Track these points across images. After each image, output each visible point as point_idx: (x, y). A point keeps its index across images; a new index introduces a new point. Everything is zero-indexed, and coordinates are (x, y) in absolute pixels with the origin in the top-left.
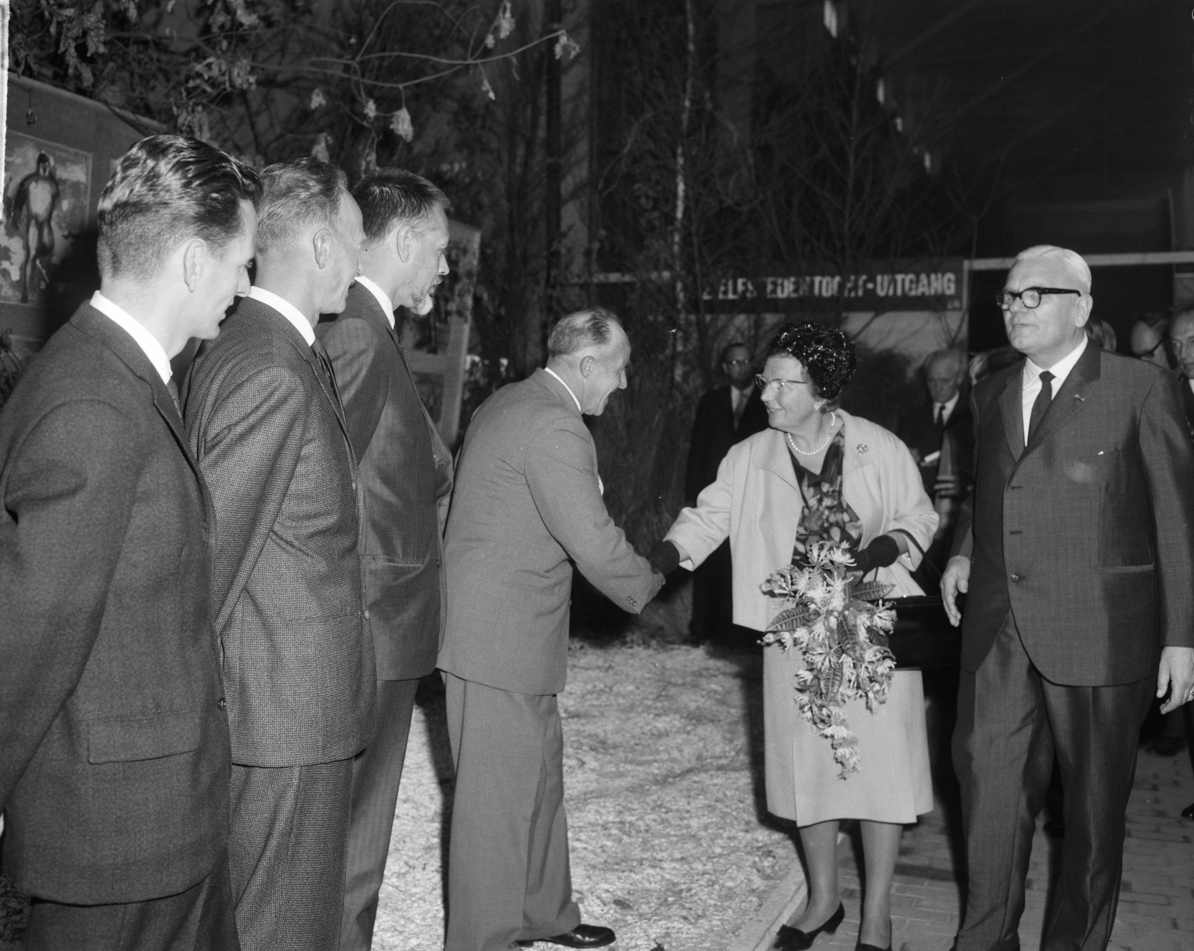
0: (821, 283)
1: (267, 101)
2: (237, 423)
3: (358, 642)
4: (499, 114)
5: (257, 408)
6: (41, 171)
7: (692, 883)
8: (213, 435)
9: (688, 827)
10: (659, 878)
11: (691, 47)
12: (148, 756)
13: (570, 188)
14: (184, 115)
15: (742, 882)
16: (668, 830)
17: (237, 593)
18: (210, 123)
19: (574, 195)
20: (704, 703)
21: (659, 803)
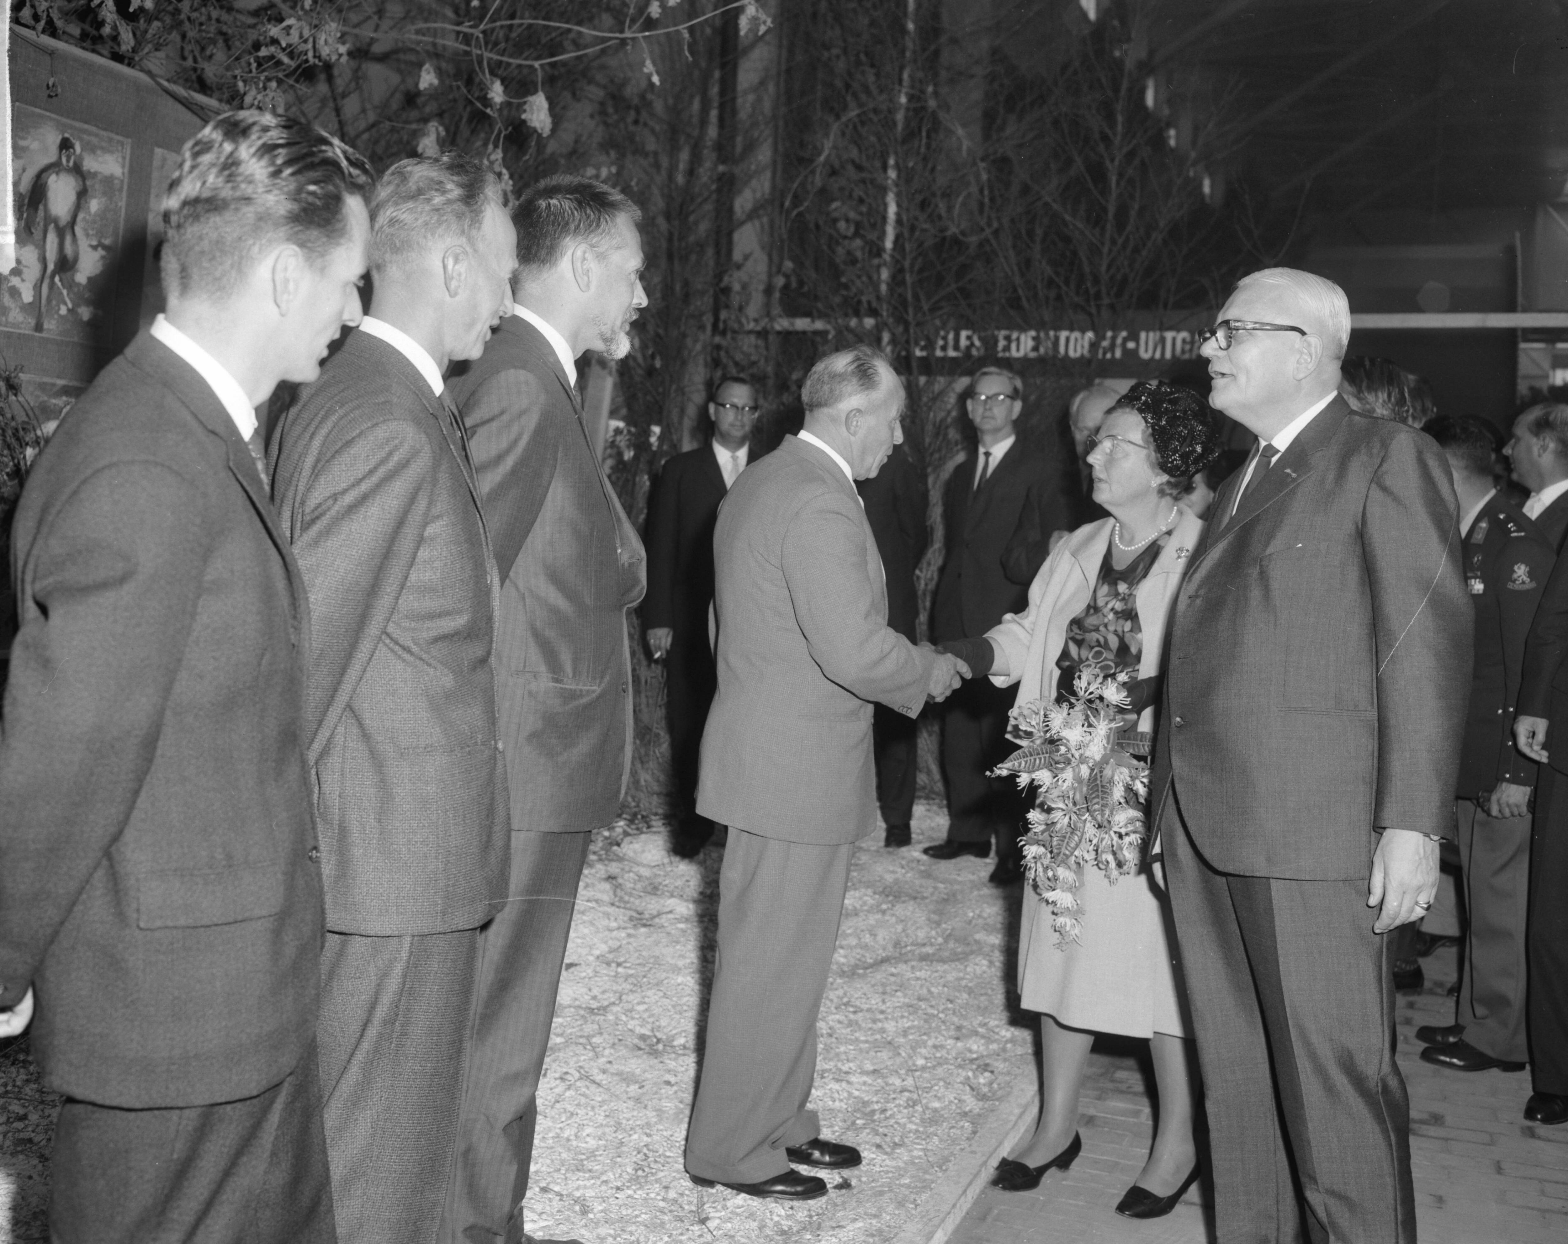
0: (1068, 340)
1: (357, 77)
2: (345, 491)
3: (491, 780)
4: (659, 106)
5: (371, 472)
6: (64, 160)
7: (888, 1102)
8: (313, 506)
9: (883, 1031)
10: (846, 1095)
11: (911, 26)
12: (215, 920)
13: (749, 206)
14: (253, 92)
15: (951, 1102)
16: (857, 1034)
17: (339, 711)
18: (286, 104)
19: (752, 215)
20: (904, 875)
21: (845, 1000)
